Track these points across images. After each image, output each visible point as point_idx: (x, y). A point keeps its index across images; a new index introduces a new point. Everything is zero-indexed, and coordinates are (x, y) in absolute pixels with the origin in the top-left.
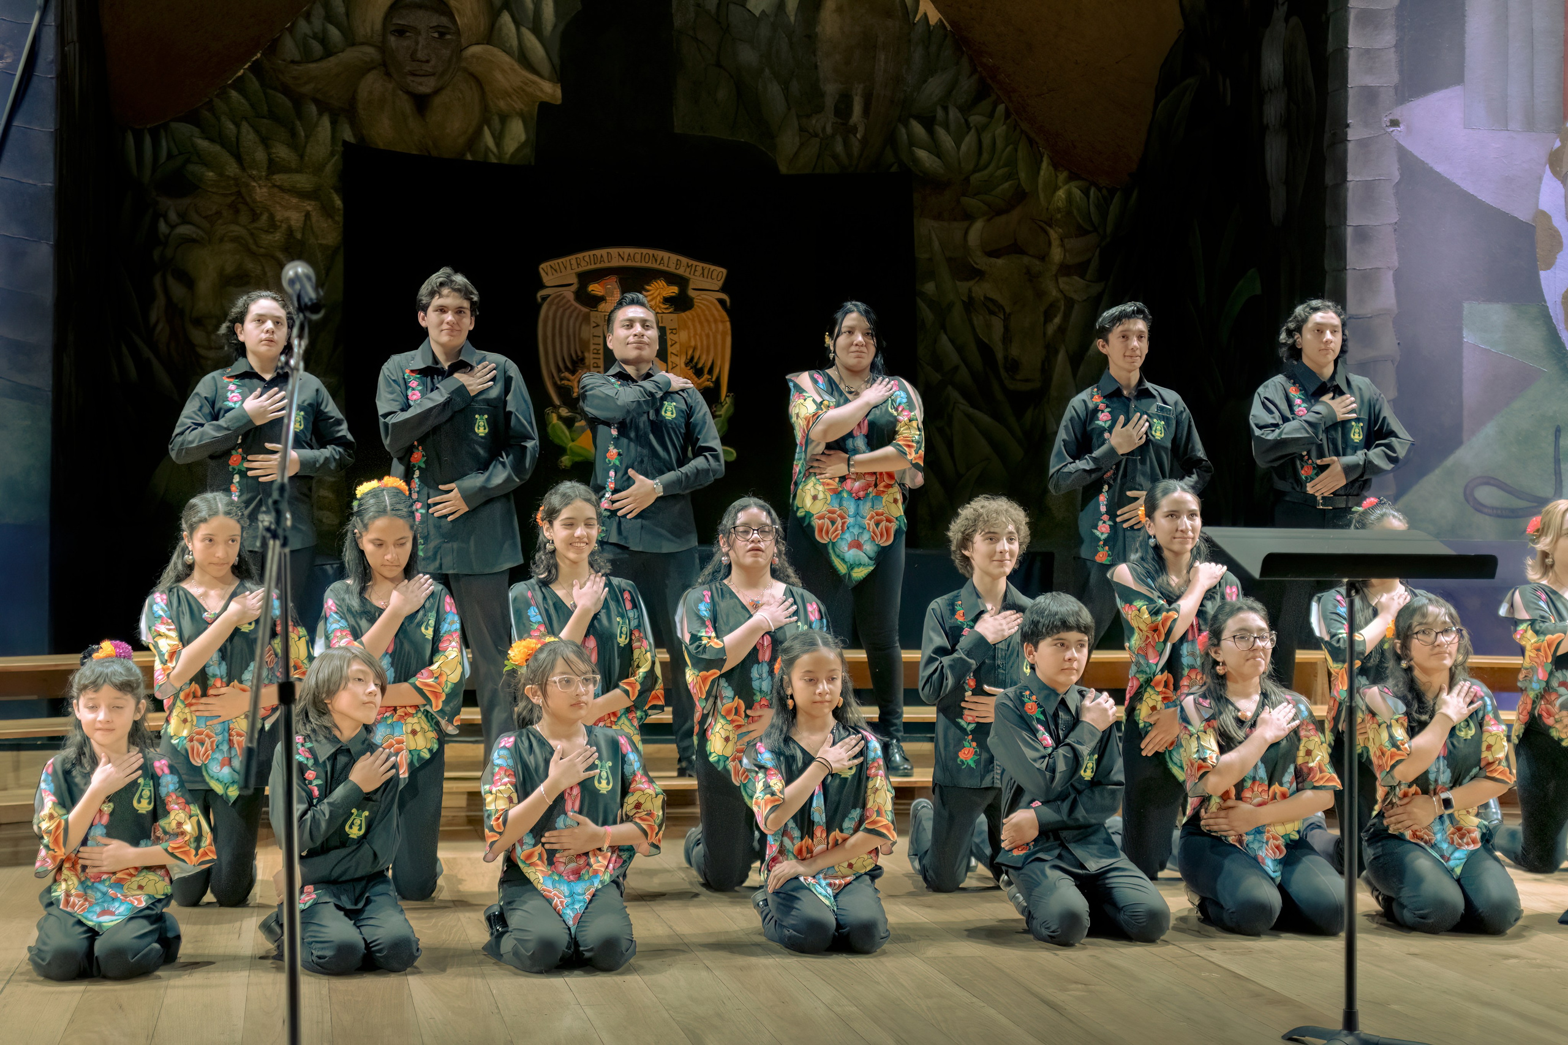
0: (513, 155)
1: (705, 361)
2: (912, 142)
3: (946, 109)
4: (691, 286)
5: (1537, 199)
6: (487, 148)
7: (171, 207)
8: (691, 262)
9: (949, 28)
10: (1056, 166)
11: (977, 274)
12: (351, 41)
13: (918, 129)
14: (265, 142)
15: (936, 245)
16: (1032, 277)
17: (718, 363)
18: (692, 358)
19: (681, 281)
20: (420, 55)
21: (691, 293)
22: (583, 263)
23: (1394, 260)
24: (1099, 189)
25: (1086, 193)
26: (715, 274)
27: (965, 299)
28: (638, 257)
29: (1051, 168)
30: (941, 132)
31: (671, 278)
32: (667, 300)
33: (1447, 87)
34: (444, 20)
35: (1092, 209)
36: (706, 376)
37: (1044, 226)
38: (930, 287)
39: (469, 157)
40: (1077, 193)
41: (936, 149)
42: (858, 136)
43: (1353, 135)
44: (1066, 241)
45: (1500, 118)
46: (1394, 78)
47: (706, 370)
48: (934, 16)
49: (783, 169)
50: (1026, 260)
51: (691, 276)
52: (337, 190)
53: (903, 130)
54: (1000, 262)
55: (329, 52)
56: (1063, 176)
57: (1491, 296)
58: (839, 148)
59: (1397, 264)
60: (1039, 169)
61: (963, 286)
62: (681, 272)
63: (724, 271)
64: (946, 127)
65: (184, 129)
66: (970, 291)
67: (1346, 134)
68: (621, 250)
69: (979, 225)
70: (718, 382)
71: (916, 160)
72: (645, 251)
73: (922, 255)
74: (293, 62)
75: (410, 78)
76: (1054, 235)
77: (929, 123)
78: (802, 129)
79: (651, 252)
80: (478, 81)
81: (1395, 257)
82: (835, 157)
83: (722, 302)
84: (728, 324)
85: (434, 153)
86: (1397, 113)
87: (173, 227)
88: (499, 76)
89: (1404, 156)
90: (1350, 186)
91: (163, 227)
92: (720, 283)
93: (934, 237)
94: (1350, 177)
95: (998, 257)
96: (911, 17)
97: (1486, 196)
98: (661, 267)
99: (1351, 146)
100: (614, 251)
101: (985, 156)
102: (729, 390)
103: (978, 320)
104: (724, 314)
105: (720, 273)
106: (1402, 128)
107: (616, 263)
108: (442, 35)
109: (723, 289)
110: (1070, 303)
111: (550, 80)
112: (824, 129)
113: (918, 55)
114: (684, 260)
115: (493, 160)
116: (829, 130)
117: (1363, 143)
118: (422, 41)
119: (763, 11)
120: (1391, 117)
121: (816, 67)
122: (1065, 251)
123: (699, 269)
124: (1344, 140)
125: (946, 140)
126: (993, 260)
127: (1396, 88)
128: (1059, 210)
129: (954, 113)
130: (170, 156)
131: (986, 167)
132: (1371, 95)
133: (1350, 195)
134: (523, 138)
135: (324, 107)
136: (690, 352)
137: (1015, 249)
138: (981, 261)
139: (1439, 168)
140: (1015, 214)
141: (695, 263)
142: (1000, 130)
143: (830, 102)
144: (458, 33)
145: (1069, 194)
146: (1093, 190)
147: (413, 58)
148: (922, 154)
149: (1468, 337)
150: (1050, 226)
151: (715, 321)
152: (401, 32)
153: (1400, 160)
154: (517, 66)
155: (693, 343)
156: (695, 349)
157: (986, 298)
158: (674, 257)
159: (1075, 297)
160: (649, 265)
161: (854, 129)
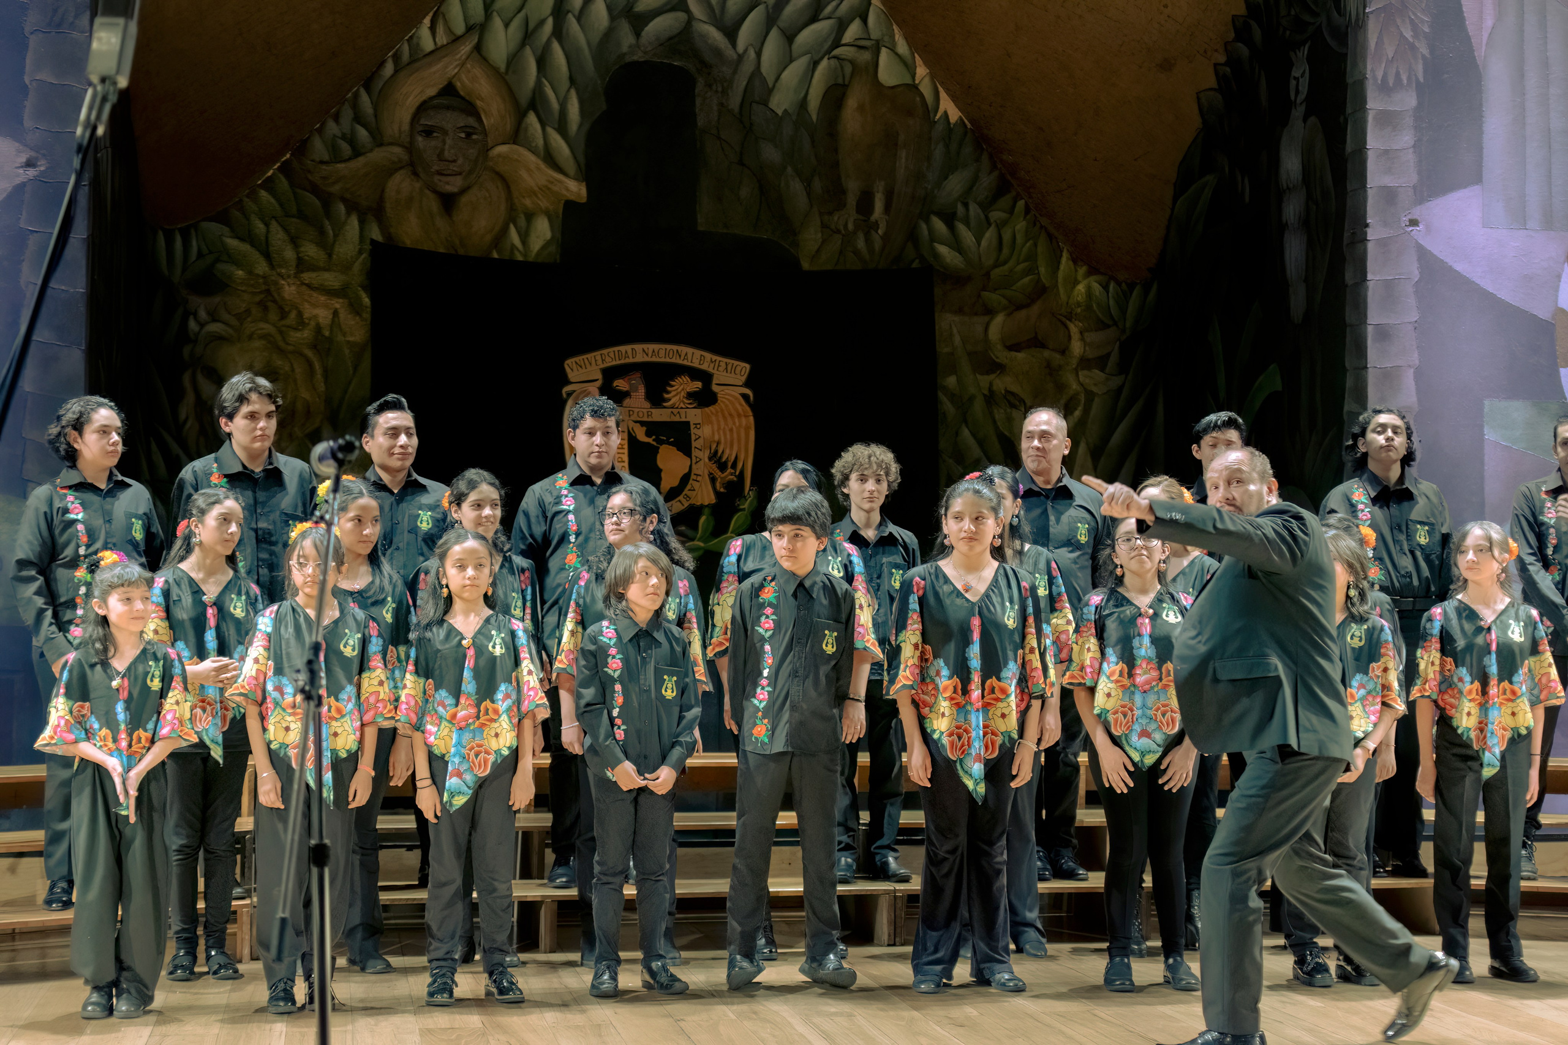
0: (539, 253)
1: (729, 454)
2: (933, 238)
3: (966, 205)
4: (715, 381)
5: (1557, 296)
6: (513, 246)
7: (201, 306)
8: (715, 358)
9: (969, 126)
10: (1075, 261)
11: (997, 368)
12: (378, 140)
13: (939, 225)
14: (294, 241)
15: (957, 340)
16: (1052, 370)
17: (742, 457)
18: (716, 452)
19: (705, 377)
20: (447, 154)
21: (715, 388)
22: (608, 359)
23: (1415, 358)
24: (1119, 284)
25: (1106, 287)
26: (739, 369)
27: (986, 392)
28: (662, 353)
29: (1071, 263)
30: (961, 227)
31: (695, 374)
32: (690, 395)
33: (1465, 187)
34: (471, 121)
35: (1112, 302)
36: (729, 470)
37: (1064, 319)
38: (951, 381)
39: (495, 255)
40: (1097, 288)
41: (957, 245)
42: (880, 232)
43: (1372, 234)
44: (1086, 334)
45: (1519, 218)
46: (1414, 178)
47: (730, 464)
48: (954, 114)
49: (806, 265)
50: (1047, 353)
51: (714, 372)
52: (364, 288)
53: (924, 226)
54: (1020, 356)
55: (357, 153)
56: (1082, 270)
57: (1512, 394)
58: (861, 244)
59: (1417, 362)
60: (1059, 263)
61: (984, 380)
62: (704, 367)
63: (748, 366)
64: (967, 224)
65: (214, 228)
66: (991, 384)
67: (1366, 233)
68: (645, 346)
69: (999, 319)
70: (741, 476)
71: (936, 255)
72: (669, 347)
73: (943, 349)
74: (322, 162)
75: (437, 178)
76: (1074, 329)
77: (950, 219)
78: (824, 226)
79: (675, 347)
80: (505, 182)
81: (1416, 355)
82: (856, 252)
83: (745, 397)
84: (752, 419)
85: (461, 252)
86: (1417, 213)
87: (202, 325)
88: (524, 174)
89: (1423, 254)
90: (1370, 284)
91: (192, 325)
92: (744, 379)
93: (955, 331)
94: (1369, 277)
95: (1018, 351)
96: (932, 115)
97: (1505, 294)
98: (685, 363)
99: (1370, 246)
100: (638, 347)
101: (1006, 251)
102: (752, 484)
103: (999, 414)
104: (748, 409)
105: (744, 368)
106: (1421, 227)
107: (640, 358)
108: (469, 135)
109: (747, 384)
110: (1090, 396)
111: (576, 179)
112: (846, 226)
113: (938, 152)
114: (708, 356)
115: (519, 258)
116: (851, 227)
117: (1383, 243)
118: (449, 141)
119: (786, 110)
120: (1409, 217)
122: (1085, 344)
123: (723, 365)
124: (1364, 240)
125: (966, 235)
126: (1014, 354)
127: (1414, 187)
128: (1079, 305)
129: (974, 209)
130: (200, 255)
131: (1005, 263)
132: (1390, 195)
133: (1370, 294)
134: (548, 235)
135: (352, 206)
136: (714, 447)
137: (1036, 343)
138: (1002, 355)
139: (1459, 267)
140: (1035, 309)
141: (719, 358)
142: (1021, 225)
143: (852, 200)
144: (485, 133)
145: (1089, 288)
146: (1112, 285)
147: (440, 157)
148: (943, 249)
149: (1490, 435)
150: (1070, 320)
151: (739, 416)
152: (428, 132)
153: (1419, 259)
154: (543, 166)
155: (716, 438)
156: (718, 443)
157: (1007, 391)
158: (698, 353)
159: (1095, 389)
160: (673, 360)
161: (876, 226)
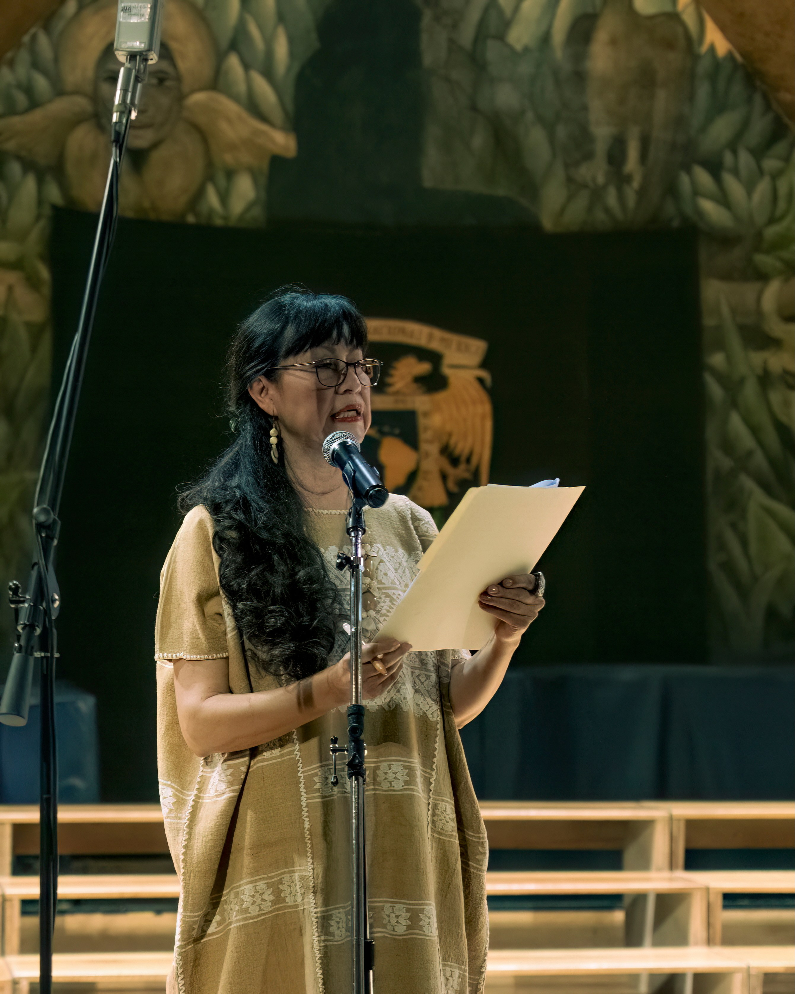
0: (241, 217)
1: (462, 448)
2: (696, 192)
3: (735, 152)
4: (446, 363)
6: (212, 209)
8: (446, 335)
9: (739, 60)
11: (772, 344)
12: (59, 88)
13: (703, 177)
15: (725, 310)
17: (477, 450)
18: (447, 446)
19: (434, 358)
21: (446, 371)
26: (473, 348)
27: (760, 373)
28: (385, 330)
30: (730, 181)
31: (422, 354)
32: (417, 379)
36: (463, 466)
38: (718, 359)
39: (191, 219)
41: (723, 199)
42: (634, 185)
47: (463, 459)
48: (722, 47)
49: (548, 226)
51: (445, 351)
52: (42, 258)
53: (685, 178)
55: (35, 103)
58: (611, 199)
61: (757, 358)
62: (434, 346)
63: (485, 345)
64: (736, 173)
66: (765, 362)
69: (774, 286)
70: (476, 473)
71: (700, 213)
73: (709, 321)
77: (715, 170)
78: (569, 180)
80: (201, 133)
82: (607, 210)
83: (481, 381)
84: (489, 406)
85: (152, 216)
88: (224, 126)
92: (480, 359)
93: (723, 300)
98: (412, 341)
101: (782, 206)
104: (484, 394)
105: (479, 347)
108: (161, 81)
109: (483, 366)
111: (282, 129)
112: (594, 179)
113: (703, 92)
114: (438, 333)
115: (219, 222)
116: (601, 179)
119: (526, 46)
121: (585, 108)
123: (455, 343)
125: (735, 188)
129: (744, 158)
131: (781, 219)
136: (444, 439)
138: (778, 328)
141: (450, 336)
143: (601, 148)
144: (180, 80)
148: (707, 205)
151: (474, 403)
154: (245, 115)
155: (448, 429)
157: (785, 371)
158: (426, 329)
161: (628, 179)
